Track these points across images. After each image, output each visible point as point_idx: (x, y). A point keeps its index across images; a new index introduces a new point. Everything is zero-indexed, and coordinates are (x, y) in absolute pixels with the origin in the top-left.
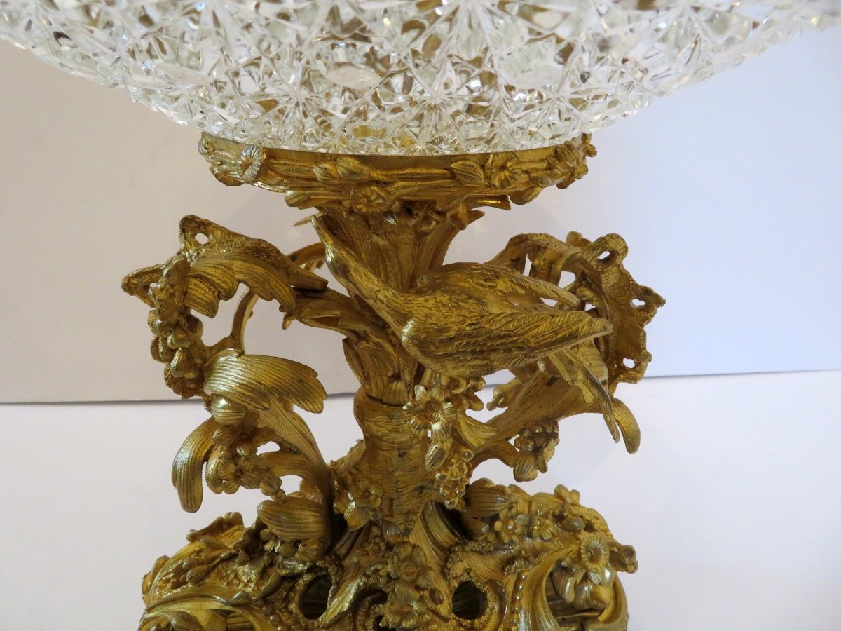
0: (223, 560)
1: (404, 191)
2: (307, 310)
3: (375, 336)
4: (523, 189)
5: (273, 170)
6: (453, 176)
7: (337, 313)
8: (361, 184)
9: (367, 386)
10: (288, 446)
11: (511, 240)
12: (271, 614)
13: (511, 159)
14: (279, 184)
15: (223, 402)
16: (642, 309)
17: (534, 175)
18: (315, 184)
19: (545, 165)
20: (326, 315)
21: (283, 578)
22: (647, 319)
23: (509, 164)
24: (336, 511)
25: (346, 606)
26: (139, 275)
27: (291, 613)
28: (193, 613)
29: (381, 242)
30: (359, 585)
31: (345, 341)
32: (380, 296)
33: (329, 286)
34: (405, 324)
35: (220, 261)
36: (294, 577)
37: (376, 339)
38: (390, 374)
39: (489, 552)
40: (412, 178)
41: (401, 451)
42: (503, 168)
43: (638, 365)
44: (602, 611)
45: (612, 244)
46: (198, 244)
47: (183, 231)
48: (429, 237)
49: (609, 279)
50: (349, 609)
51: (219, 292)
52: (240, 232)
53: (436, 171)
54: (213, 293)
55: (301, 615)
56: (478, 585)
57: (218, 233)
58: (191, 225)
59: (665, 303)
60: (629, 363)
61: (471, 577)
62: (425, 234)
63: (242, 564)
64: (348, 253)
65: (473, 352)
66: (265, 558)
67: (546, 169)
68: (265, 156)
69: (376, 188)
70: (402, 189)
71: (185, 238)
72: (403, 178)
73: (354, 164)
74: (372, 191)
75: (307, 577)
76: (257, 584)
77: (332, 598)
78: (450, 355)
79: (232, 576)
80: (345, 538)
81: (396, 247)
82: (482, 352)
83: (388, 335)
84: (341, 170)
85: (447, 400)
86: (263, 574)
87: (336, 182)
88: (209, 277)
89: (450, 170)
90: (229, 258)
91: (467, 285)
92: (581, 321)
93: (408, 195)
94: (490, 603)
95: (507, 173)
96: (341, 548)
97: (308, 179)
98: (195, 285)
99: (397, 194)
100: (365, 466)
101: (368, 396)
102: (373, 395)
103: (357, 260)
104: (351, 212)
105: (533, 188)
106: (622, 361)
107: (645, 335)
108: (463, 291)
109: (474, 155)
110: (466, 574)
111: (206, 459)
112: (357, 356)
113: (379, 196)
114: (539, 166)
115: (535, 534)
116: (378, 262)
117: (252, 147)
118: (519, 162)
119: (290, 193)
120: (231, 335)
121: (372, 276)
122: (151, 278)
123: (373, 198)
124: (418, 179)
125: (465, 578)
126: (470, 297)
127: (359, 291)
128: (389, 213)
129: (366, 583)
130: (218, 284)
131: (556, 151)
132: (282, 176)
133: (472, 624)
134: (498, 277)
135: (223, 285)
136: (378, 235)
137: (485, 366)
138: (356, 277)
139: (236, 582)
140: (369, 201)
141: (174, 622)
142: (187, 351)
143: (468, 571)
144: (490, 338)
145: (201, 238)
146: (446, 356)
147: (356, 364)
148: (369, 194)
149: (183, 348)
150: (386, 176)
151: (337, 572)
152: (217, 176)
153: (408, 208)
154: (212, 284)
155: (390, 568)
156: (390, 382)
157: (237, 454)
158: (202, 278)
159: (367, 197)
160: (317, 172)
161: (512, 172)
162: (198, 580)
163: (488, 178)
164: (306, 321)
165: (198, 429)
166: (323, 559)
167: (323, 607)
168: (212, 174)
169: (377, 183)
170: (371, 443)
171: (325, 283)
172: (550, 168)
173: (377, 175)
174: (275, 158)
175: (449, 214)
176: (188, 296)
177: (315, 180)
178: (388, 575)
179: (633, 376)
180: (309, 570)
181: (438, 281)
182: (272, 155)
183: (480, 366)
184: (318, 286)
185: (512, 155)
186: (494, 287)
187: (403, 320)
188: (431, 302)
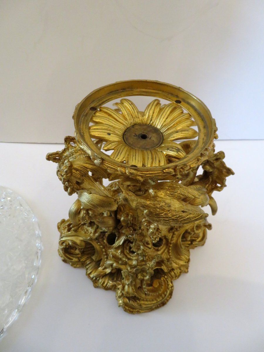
0: (82, 225)
12: (99, 243)
21: (102, 233)
24: (118, 218)
25: (121, 243)
27: (104, 243)
28: (76, 241)
30: (125, 239)
36: (105, 232)
44: (198, 238)
45: (219, 156)
50: (122, 245)
55: (107, 244)
63: (88, 226)
66: (95, 226)
75: (108, 233)
76: (94, 234)
77: (117, 241)
79: (86, 230)
106: (216, 184)
129: (127, 238)
133: (158, 249)
139: (87, 232)
141: (70, 243)
151: (118, 234)
162: (76, 231)
167: (114, 243)
179: (219, 189)
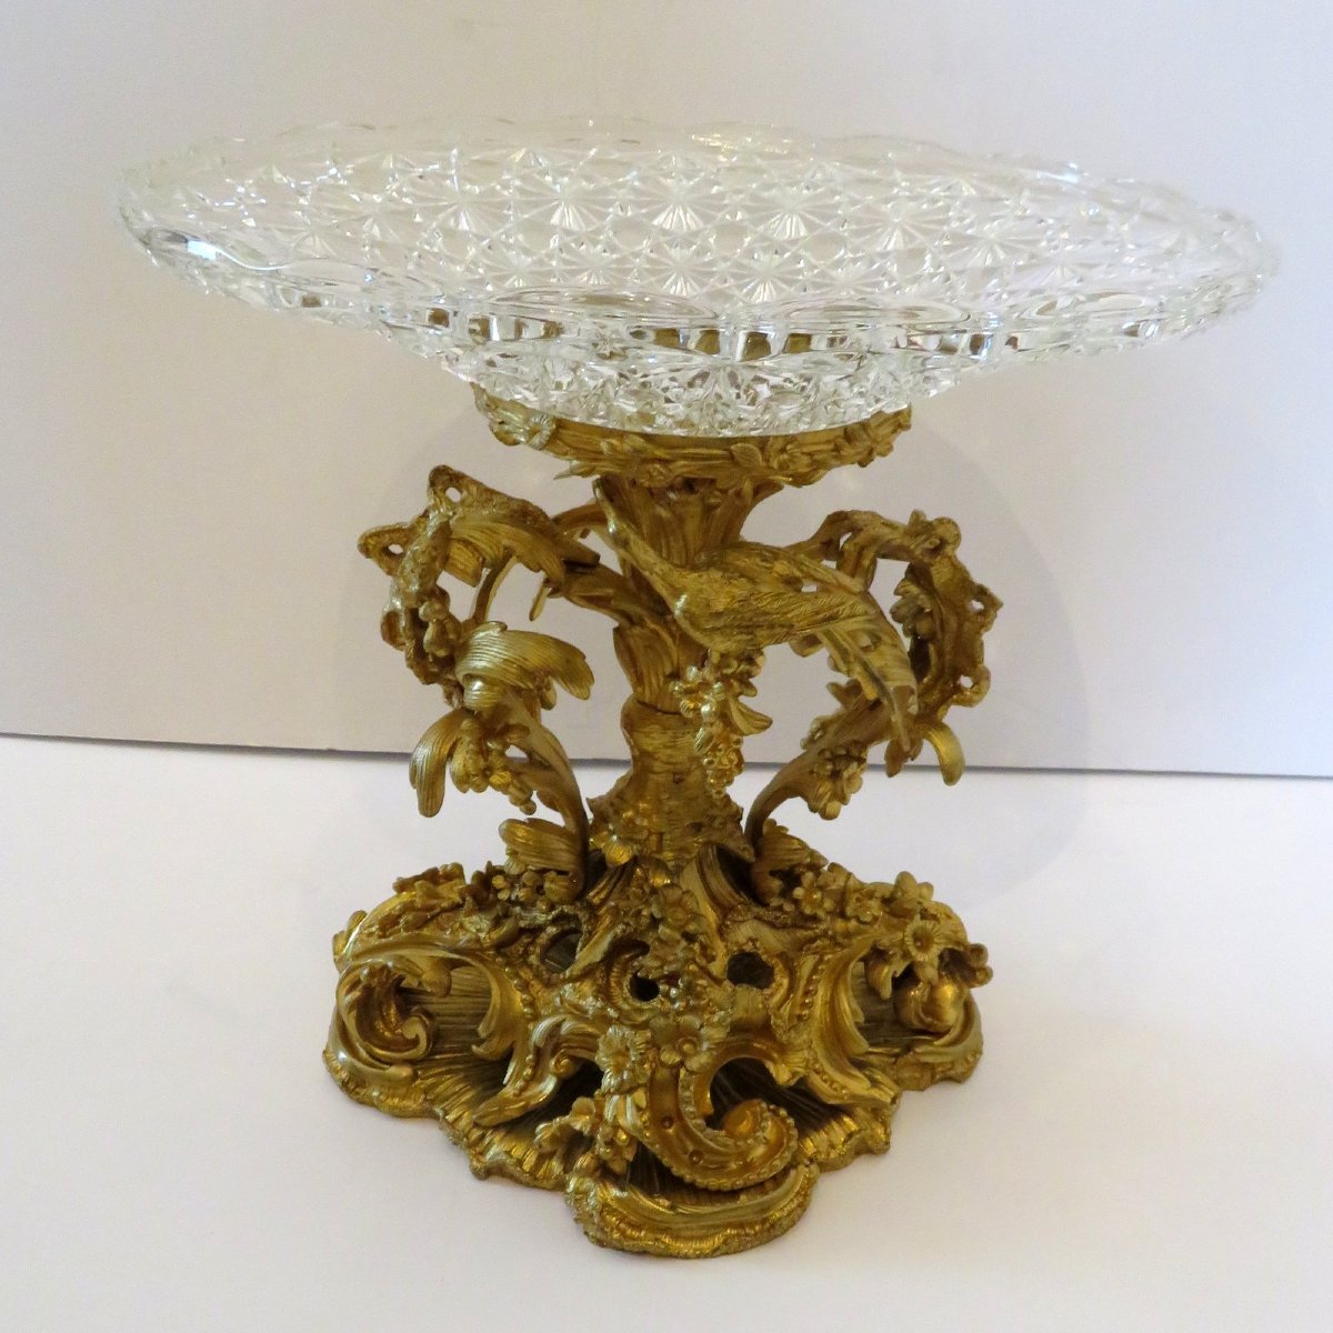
0: (444, 910)
1: (685, 470)
2: (576, 587)
3: (652, 622)
4: (806, 470)
5: (560, 440)
6: (732, 457)
7: (610, 591)
8: (645, 461)
9: (640, 689)
10: (540, 759)
11: (829, 517)
12: (507, 966)
13: (791, 442)
14: (566, 454)
15: (478, 684)
16: (981, 613)
17: (817, 457)
18: (601, 457)
19: (831, 446)
20: (598, 593)
21: (522, 931)
22: (985, 626)
23: (789, 447)
24: (591, 848)
25: (599, 955)
26: (378, 534)
27: (530, 966)
28: (412, 959)
29: (664, 513)
30: (615, 935)
31: (616, 630)
32: (657, 569)
33: (602, 561)
34: (678, 598)
35: (484, 523)
36: (535, 931)
37: (653, 626)
38: (668, 670)
39: (784, 927)
40: (694, 458)
41: (677, 777)
42: (783, 450)
43: (976, 683)
44: (941, 1036)
45: (940, 531)
46: (449, 501)
47: (433, 483)
48: (718, 511)
49: (940, 574)
50: (602, 961)
51: (484, 559)
52: (497, 489)
53: (715, 452)
54: (478, 559)
55: (542, 968)
56: (764, 957)
57: (474, 489)
58: (443, 478)
59: (1001, 605)
60: (966, 682)
61: (756, 947)
62: (715, 507)
63: (469, 914)
64: (629, 526)
65: (739, 627)
66: (498, 907)
67: (833, 450)
68: (554, 426)
69: (658, 466)
70: (681, 468)
71: (435, 493)
72: (684, 457)
73: (640, 442)
74: (655, 469)
75: (552, 930)
76: (489, 933)
77: (582, 949)
78: (719, 629)
79: (457, 925)
80: (602, 885)
81: (681, 520)
82: (748, 627)
83: (666, 622)
84: (626, 447)
85: (717, 680)
86: (497, 923)
87: (622, 457)
88: (473, 541)
89: (730, 452)
90: (496, 520)
91: (743, 564)
92: (843, 603)
93: (690, 473)
94: (778, 978)
95: (786, 456)
96: (595, 896)
97: (595, 452)
98: (459, 549)
99: (678, 472)
100: (630, 795)
101: (639, 702)
102: (647, 700)
103: (637, 533)
104: (634, 483)
105: (815, 470)
106: (958, 678)
107: (982, 644)
108: (737, 569)
109: (753, 437)
110: (751, 944)
111: (450, 755)
112: (629, 650)
113: (661, 473)
114: (825, 447)
115: (849, 911)
116: (659, 536)
117: (542, 414)
118: (800, 445)
119: (575, 462)
120: (474, 617)
121: (649, 549)
122: (391, 539)
123: (655, 474)
124: (697, 459)
125: (748, 948)
126: (742, 576)
127: (637, 561)
128: (672, 488)
129: (624, 931)
130: (482, 549)
131: (845, 432)
132: (570, 446)
134: (776, 559)
135: (488, 549)
136: (661, 505)
137: (749, 640)
138: (635, 549)
140: (651, 476)
142: (440, 623)
143: (753, 940)
144: (757, 615)
145: (453, 494)
146: (714, 629)
147: (627, 659)
148: (652, 470)
149: (438, 620)
150: (668, 454)
151: (589, 920)
152: (496, 435)
153: (689, 485)
154: (476, 549)
155: (655, 910)
156: (666, 683)
157: (488, 748)
158: (466, 543)
159: (649, 473)
160: (604, 446)
161: (792, 456)
162: (415, 928)
163: (768, 461)
164: (574, 599)
165: (441, 721)
166: (571, 904)
168: (490, 433)
169: (660, 460)
170: (640, 764)
171: (597, 557)
172: (837, 449)
173: (660, 453)
174: (564, 428)
175: (731, 492)
176: (450, 561)
177: (601, 453)
178: (652, 916)
179: (969, 698)
180: (554, 922)
181: (716, 559)
182: (561, 424)
183: (744, 641)
184: (589, 560)
185: (791, 439)
186: (771, 568)
187: (677, 594)
188: (705, 577)
